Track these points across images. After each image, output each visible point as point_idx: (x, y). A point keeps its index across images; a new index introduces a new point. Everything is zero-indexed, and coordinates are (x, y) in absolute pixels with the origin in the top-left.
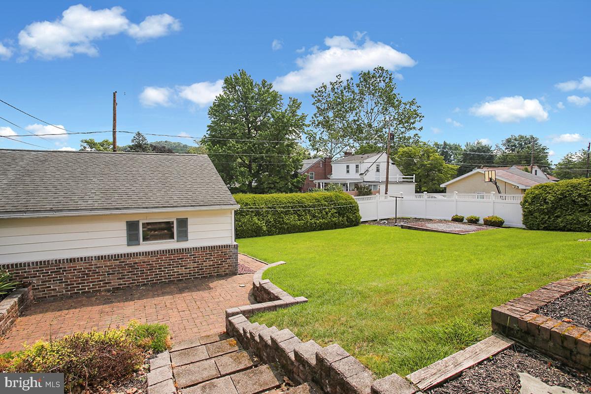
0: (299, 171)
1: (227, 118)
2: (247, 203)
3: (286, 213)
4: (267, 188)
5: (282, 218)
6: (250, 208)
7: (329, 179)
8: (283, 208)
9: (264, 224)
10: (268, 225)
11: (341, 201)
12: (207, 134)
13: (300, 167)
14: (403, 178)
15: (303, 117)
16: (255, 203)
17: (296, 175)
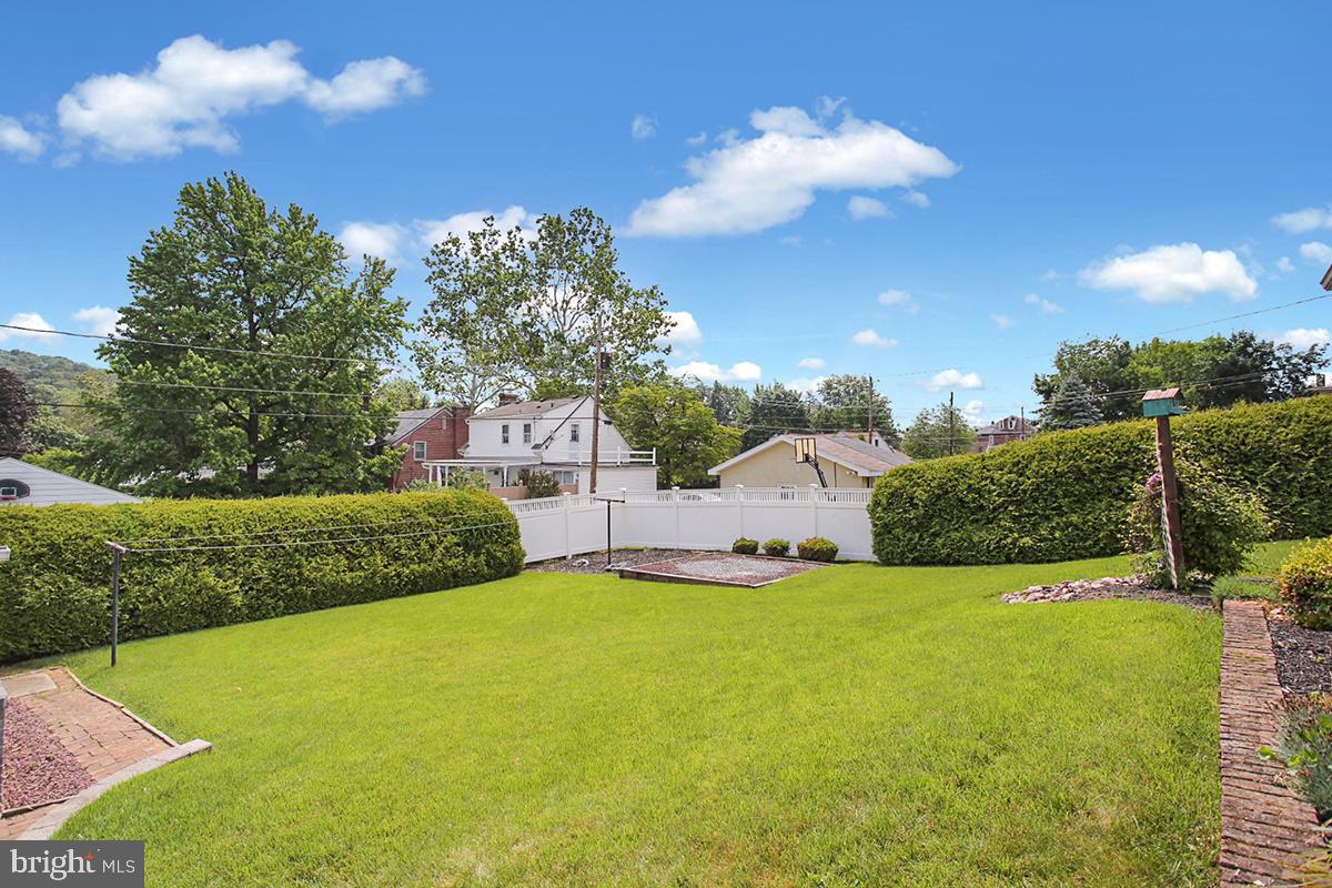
0: (388, 437)
1: (187, 294)
2: (182, 528)
3: (311, 552)
4: (297, 480)
5: (298, 566)
6: (191, 543)
7: (462, 457)
8: (304, 537)
9: (237, 588)
10: (251, 589)
11: (472, 513)
12: (118, 330)
13: (391, 428)
14: (632, 456)
15: (400, 307)
16: (210, 527)
17: (378, 449)
